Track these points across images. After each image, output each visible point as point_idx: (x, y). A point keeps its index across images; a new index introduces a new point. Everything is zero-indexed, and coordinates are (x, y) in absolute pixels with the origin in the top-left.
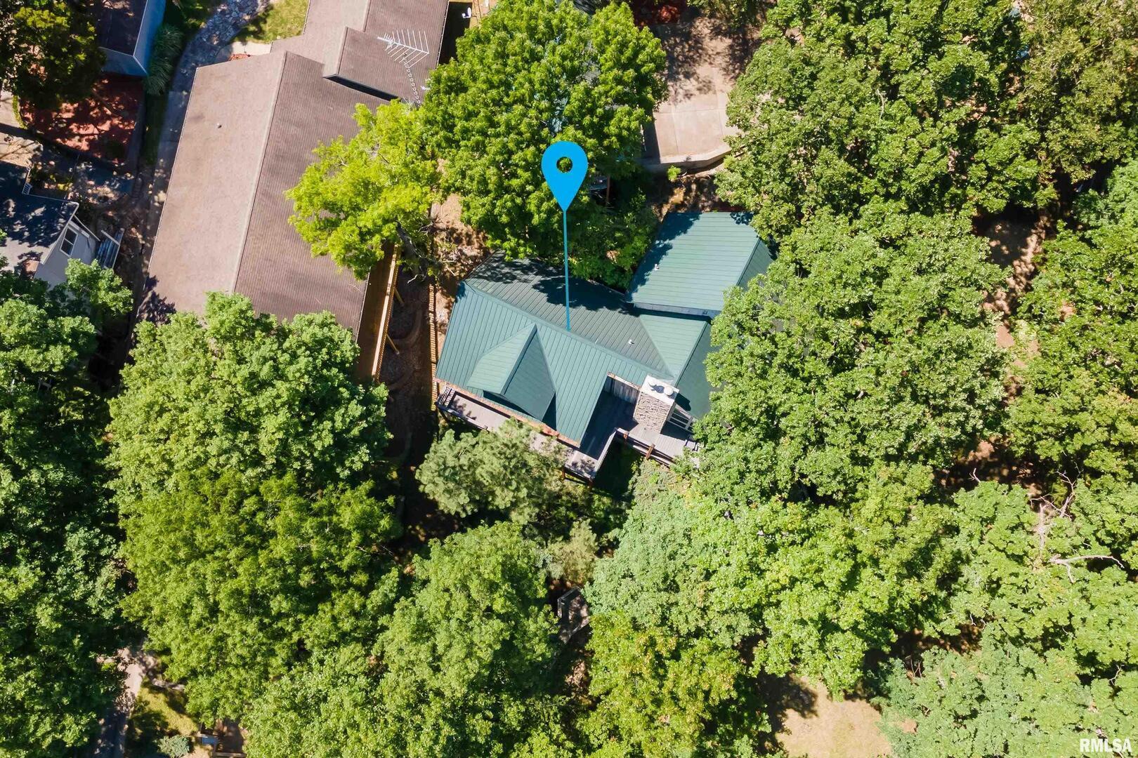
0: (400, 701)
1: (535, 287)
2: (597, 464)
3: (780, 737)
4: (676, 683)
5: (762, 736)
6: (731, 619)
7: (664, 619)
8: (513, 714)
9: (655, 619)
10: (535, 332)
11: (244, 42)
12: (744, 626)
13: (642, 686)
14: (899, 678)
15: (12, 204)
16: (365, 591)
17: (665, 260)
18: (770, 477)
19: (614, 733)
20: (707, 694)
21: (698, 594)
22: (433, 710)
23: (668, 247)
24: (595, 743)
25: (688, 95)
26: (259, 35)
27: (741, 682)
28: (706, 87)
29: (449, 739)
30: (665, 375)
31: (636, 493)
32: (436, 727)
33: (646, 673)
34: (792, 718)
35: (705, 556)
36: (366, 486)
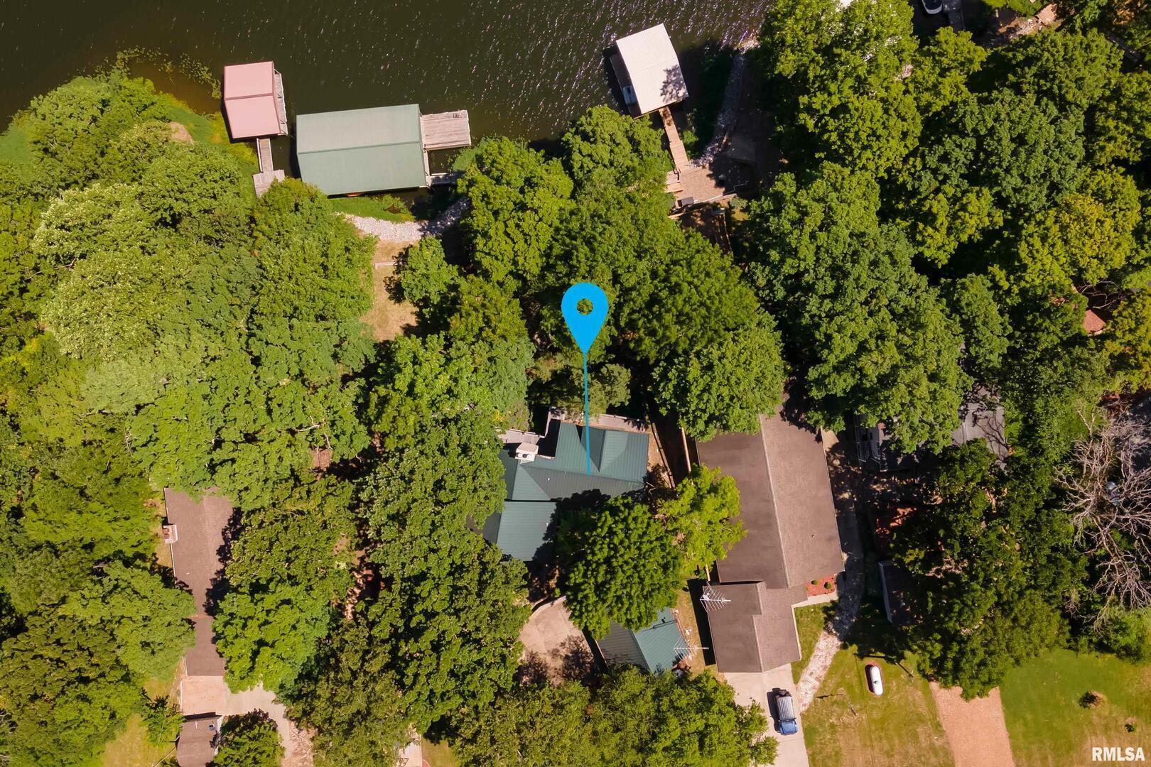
0: (598, 268)
1: (609, 497)
2: (550, 416)
3: (417, 309)
4: (477, 317)
5: (426, 306)
6: (459, 353)
7: (491, 345)
8: (551, 279)
9: (495, 343)
10: (599, 468)
11: (832, 602)
12: (453, 352)
13: (493, 310)
14: (372, 354)
15: (916, 460)
16: (633, 312)
17: (545, 530)
18: (459, 426)
19: (501, 284)
20: (461, 316)
21: (478, 360)
22: (583, 269)
23: (545, 539)
24: (510, 277)
25: (563, 644)
26: (826, 609)
27: (447, 326)
28: (555, 654)
29: (572, 260)
30: (524, 466)
31: (527, 410)
32: (579, 262)
33: (493, 317)
34: (413, 321)
35: (480, 379)
36: (652, 362)
